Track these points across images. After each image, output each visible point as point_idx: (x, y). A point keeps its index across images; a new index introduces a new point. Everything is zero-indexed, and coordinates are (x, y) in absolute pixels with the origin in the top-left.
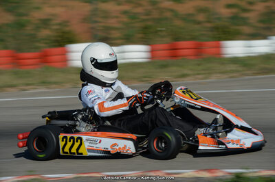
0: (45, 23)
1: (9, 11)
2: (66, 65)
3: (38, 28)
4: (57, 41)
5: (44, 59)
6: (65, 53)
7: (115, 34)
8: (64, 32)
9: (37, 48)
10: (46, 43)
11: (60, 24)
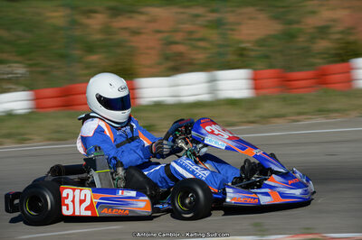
0: (323, 31)
1: (276, 18)
2: (350, 86)
3: (313, 39)
4: (338, 55)
5: (321, 79)
6: (349, 70)
8: (348, 43)
9: (312, 65)
10: (324, 58)
11: (342, 32)
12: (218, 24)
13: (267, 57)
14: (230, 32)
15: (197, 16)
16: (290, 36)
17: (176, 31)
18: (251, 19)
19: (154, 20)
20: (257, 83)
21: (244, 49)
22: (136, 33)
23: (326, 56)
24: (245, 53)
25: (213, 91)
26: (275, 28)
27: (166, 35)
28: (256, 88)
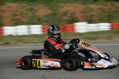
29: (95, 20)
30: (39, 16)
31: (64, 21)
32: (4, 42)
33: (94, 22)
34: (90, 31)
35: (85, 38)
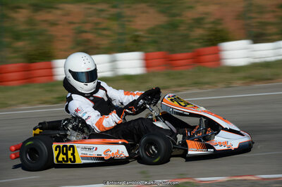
0: (198, 22)
1: (162, 12)
2: (219, 64)
4: (210, 40)
5: (197, 59)
6: (218, 52)
7: (271, 29)
8: (217, 31)
9: (190, 48)
10: (200, 43)
11: (213, 23)
12: (118, 17)
13: (155, 42)
14: (127, 23)
15: (102, 11)
16: (173, 26)
17: (85, 22)
18: (143, 13)
19: (68, 14)
20: (148, 62)
21: (138, 36)
22: (54, 24)
23: (201, 41)
24: (139, 39)
25: (114, 69)
26: (162, 19)
27: (76, 26)
28: (147, 66)
29: (270, 35)
30: (136, 31)
31: (197, 39)
32: (56, 95)
33: (269, 38)
34: (257, 61)
35: (245, 78)
